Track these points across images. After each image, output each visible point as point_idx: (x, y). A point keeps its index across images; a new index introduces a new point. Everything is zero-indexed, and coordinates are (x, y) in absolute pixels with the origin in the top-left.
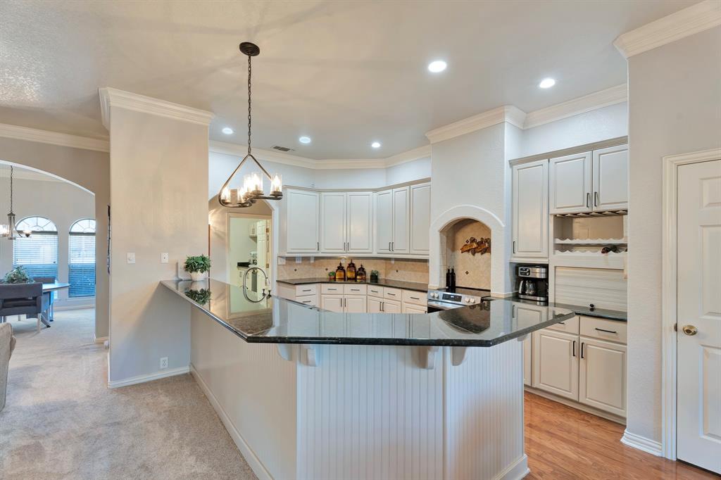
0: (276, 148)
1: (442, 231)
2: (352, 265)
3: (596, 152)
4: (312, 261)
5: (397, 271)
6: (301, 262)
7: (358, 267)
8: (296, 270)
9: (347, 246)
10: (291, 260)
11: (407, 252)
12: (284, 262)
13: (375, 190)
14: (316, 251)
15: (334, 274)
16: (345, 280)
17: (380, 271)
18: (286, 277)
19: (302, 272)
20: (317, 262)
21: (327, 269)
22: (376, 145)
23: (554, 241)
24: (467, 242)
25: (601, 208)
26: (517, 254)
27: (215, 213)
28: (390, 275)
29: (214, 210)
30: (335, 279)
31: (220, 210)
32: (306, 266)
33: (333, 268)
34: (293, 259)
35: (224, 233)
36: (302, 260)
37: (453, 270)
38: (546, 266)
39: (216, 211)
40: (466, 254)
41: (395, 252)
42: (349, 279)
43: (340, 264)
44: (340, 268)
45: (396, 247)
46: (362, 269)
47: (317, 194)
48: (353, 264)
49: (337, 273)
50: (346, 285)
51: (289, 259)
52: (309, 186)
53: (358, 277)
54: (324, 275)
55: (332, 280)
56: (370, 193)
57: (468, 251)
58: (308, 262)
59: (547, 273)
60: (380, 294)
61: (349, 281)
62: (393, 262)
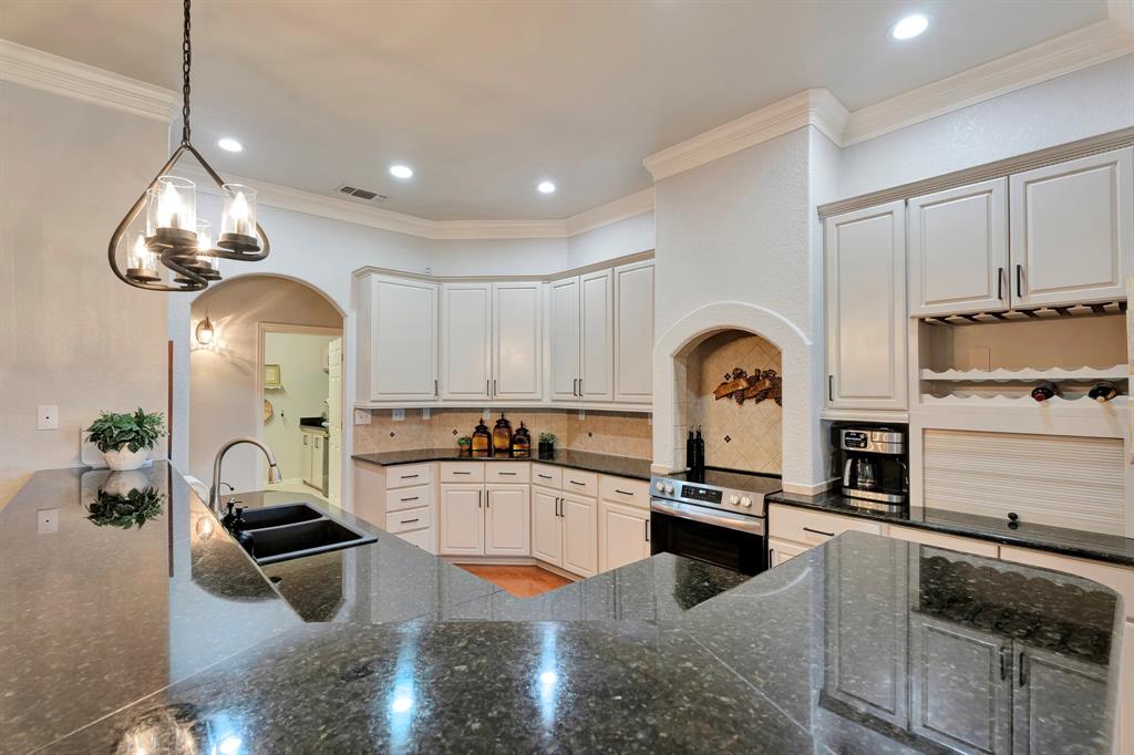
0: (347, 190)
1: (678, 357)
2: (503, 424)
3: (1017, 179)
4: (426, 417)
5: (590, 435)
6: (403, 419)
7: (515, 427)
8: (392, 435)
9: (492, 386)
10: (381, 414)
11: (608, 397)
12: (368, 419)
13: (547, 279)
14: (432, 396)
15: (469, 441)
16: (491, 453)
17: (557, 435)
18: (373, 448)
19: (408, 438)
20: (436, 418)
21: (455, 432)
22: (546, 188)
23: (920, 374)
24: (727, 377)
25: (1031, 301)
26: (838, 401)
27: (231, 322)
28: (577, 442)
29: (228, 318)
30: (470, 450)
31: (244, 317)
32: (414, 427)
33: (467, 429)
34: (388, 413)
35: (252, 364)
36: (406, 415)
37: (699, 433)
38: (902, 429)
39: (234, 319)
40: (725, 401)
41: (585, 397)
42: (499, 450)
43: (481, 421)
44: (481, 429)
45: (587, 388)
46: (523, 431)
47: (434, 286)
48: (507, 422)
49: (475, 440)
50: (488, 464)
51: (377, 413)
52: (419, 269)
53: (515, 447)
54: (447, 440)
55: (465, 454)
56: (538, 284)
57: (729, 396)
58: (417, 419)
59: (905, 443)
60: (555, 483)
61: (498, 456)
62: (582, 417)
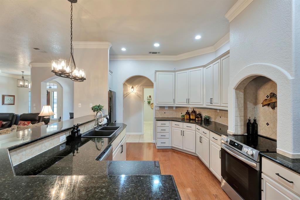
0: (150, 53)
2: (194, 112)
4: (174, 109)
5: (220, 117)
6: (168, 109)
7: (198, 113)
8: (165, 113)
9: (188, 101)
10: (162, 108)
12: (158, 109)
13: (204, 66)
14: (173, 103)
15: (184, 116)
16: (190, 120)
17: (211, 116)
18: (160, 116)
19: (169, 114)
20: (177, 109)
21: (182, 113)
22: (198, 37)
24: (268, 97)
28: (217, 119)
29: (137, 86)
30: (184, 119)
31: (140, 85)
32: (171, 111)
33: (184, 113)
34: (164, 107)
36: (168, 108)
39: (138, 86)
40: (266, 107)
41: (214, 104)
42: (192, 120)
43: (188, 111)
44: (188, 113)
45: (214, 101)
46: (200, 115)
47: (174, 73)
48: (195, 111)
49: (185, 116)
50: (184, 123)
51: (160, 107)
53: (196, 119)
54: (179, 116)
55: (183, 120)
56: (202, 68)
57: (268, 105)
58: (172, 109)
61: (191, 122)
62: (218, 111)
